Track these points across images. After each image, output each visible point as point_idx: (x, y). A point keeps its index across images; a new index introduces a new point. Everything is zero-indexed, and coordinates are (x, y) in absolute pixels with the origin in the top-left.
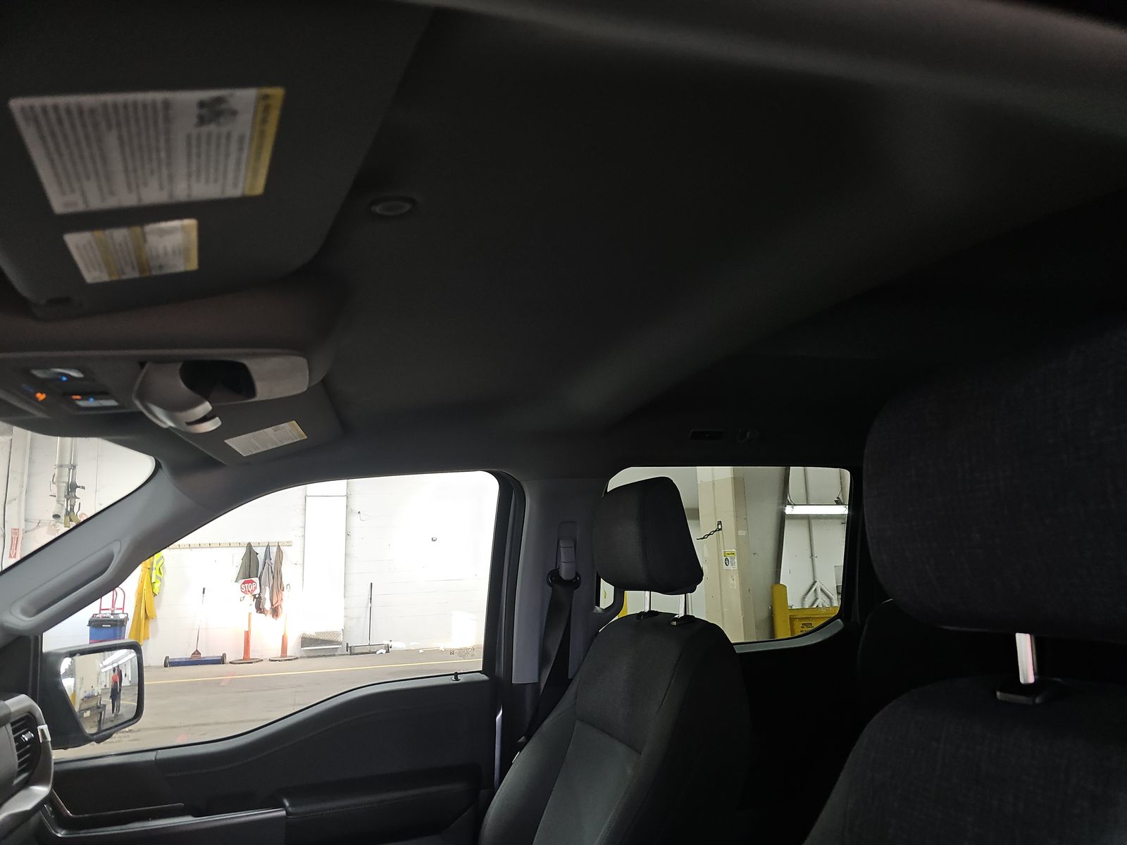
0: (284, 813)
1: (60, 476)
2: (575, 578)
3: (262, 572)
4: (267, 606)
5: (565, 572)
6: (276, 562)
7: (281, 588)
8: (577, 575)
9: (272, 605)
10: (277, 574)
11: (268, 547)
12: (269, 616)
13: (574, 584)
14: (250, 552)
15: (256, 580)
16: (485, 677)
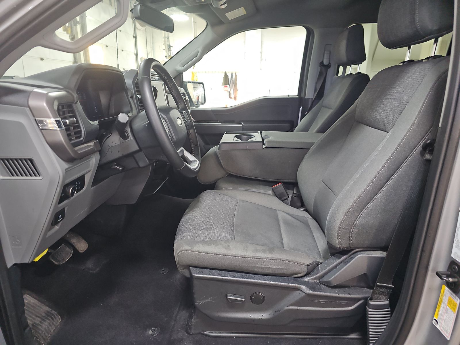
0: (242, 125)
1: (165, 41)
2: (329, 65)
3: (230, 84)
4: (232, 96)
5: (326, 62)
6: (235, 79)
7: (237, 90)
8: (330, 63)
9: (234, 96)
10: (235, 84)
11: (232, 73)
12: (233, 99)
13: (328, 66)
14: (226, 76)
15: (228, 86)
16: (298, 97)
